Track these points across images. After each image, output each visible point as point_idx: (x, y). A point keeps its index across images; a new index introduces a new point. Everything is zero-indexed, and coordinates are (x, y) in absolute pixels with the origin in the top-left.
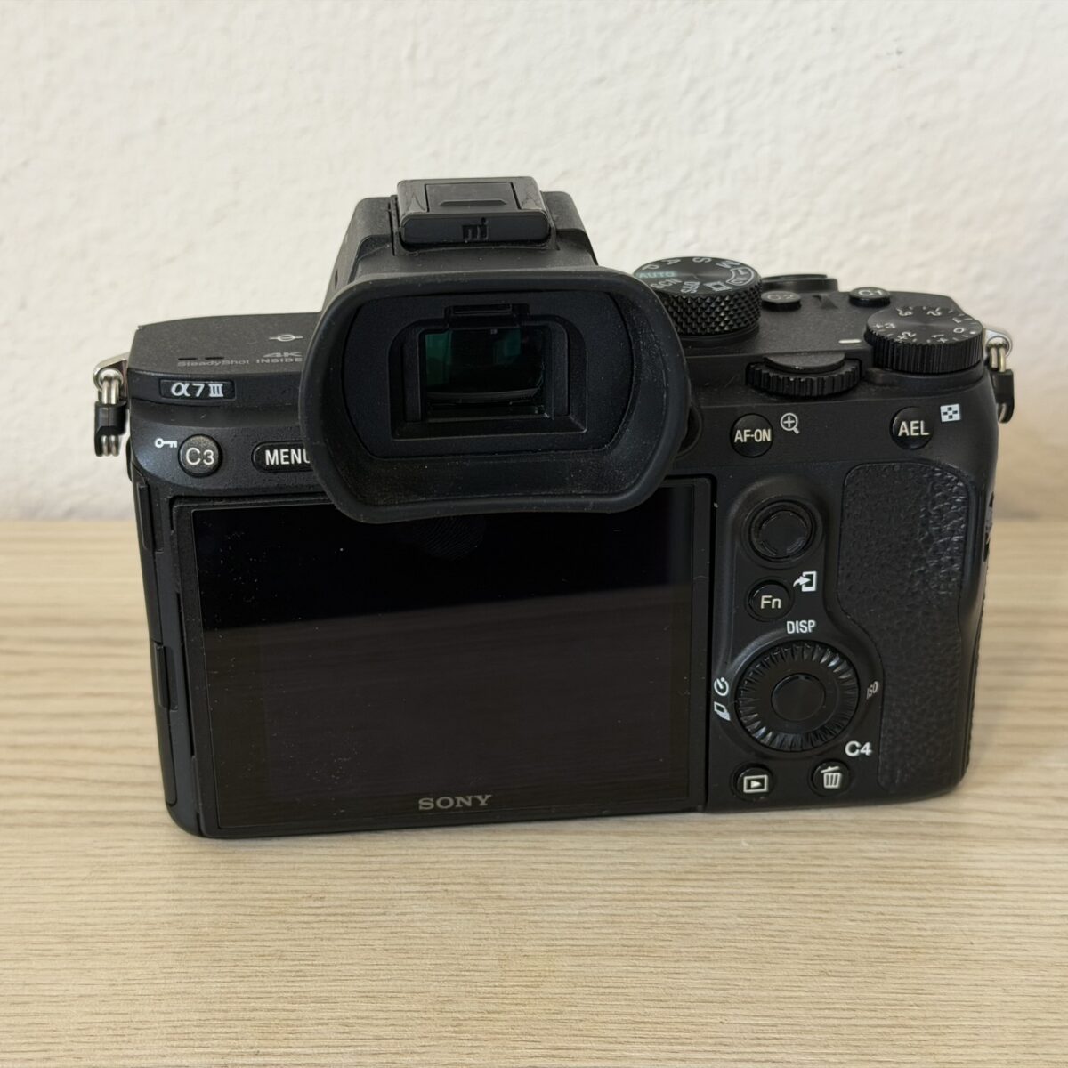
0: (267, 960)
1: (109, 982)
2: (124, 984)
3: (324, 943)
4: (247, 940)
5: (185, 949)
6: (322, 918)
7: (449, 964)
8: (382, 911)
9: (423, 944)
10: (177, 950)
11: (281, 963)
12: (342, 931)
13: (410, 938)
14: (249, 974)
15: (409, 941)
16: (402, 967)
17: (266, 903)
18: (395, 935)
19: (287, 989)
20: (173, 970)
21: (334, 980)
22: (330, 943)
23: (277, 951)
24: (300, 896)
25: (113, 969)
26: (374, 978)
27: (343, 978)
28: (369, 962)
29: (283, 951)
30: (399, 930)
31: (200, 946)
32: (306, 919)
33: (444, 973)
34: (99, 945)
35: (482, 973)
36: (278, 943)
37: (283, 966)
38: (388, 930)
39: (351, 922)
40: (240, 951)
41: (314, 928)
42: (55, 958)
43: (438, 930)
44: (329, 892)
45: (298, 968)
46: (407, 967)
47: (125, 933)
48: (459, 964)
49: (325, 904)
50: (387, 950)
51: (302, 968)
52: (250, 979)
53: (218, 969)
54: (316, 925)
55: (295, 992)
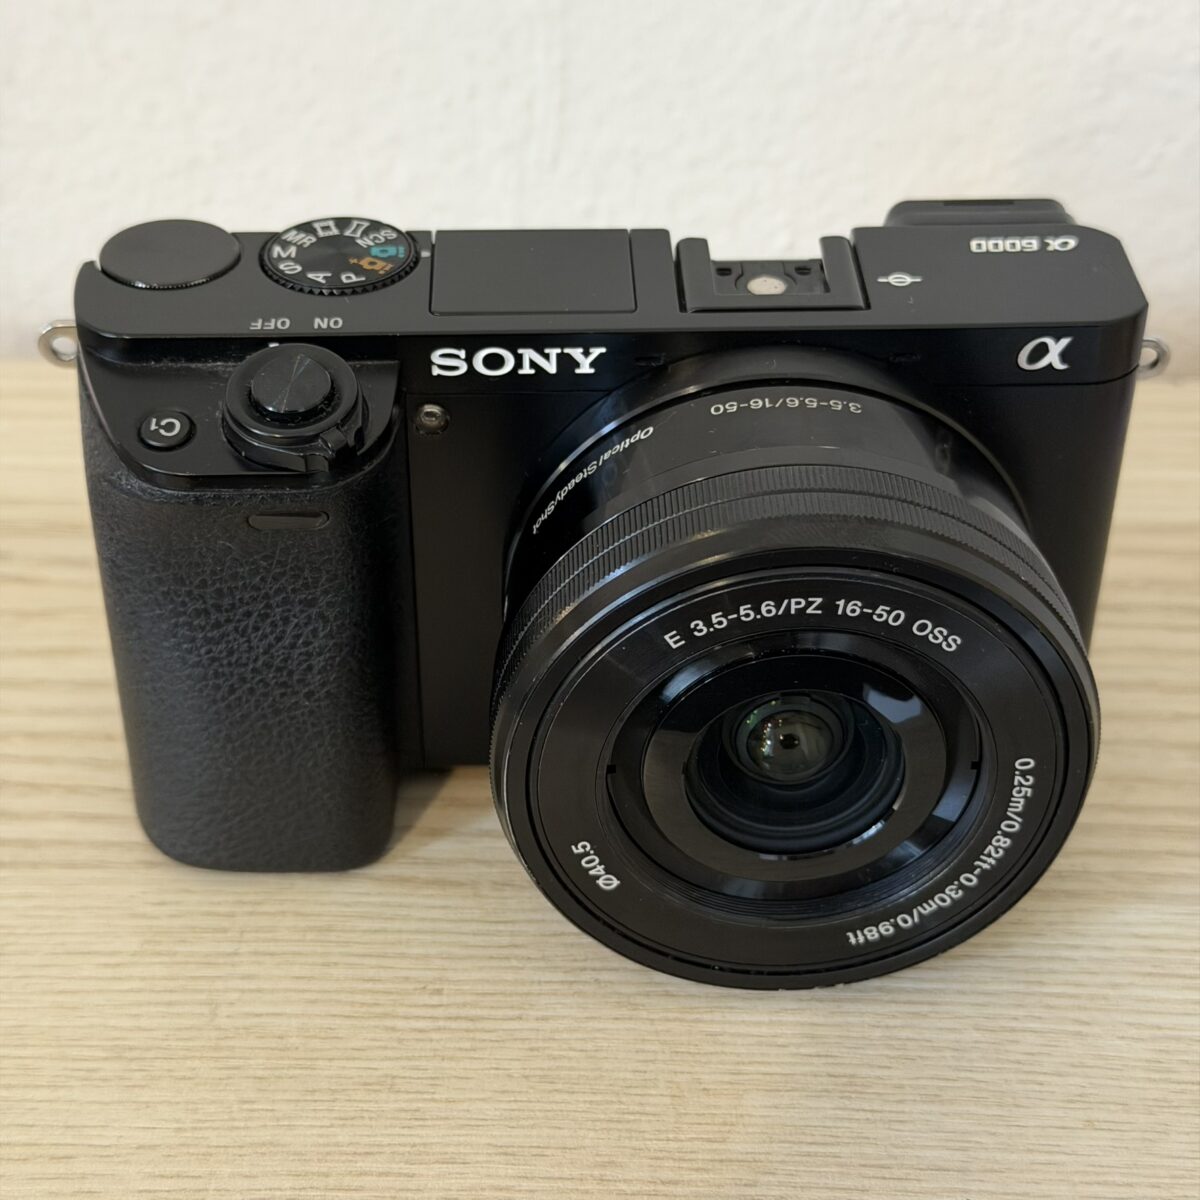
0: (375, 1091)
1: (176, 1125)
2: (195, 1129)
3: (446, 1064)
4: (348, 1059)
5: (269, 1072)
6: (441, 1023)
7: (608, 1102)
8: (517, 1013)
9: (572, 1069)
10: (260, 1073)
11: (393, 1097)
12: (467, 1045)
13: (555, 1058)
14: (352, 1114)
15: (552, 1064)
16: (548, 1107)
17: (368, 998)
18: (536, 1053)
19: (403, 1140)
20: (255, 1106)
21: (462, 1126)
22: (453, 1064)
23: (386, 1076)
24: (410, 987)
25: (178, 1103)
26: (514, 1124)
27: (473, 1123)
28: (505, 1097)
29: (394, 1077)
30: (541, 1044)
31: (290, 1067)
32: (421, 1024)
33: (603, 1117)
34: (157, 1063)
35: (651, 1118)
36: (387, 1064)
37: (396, 1101)
38: (527, 1045)
39: (477, 1030)
40: (340, 1077)
41: (431, 1040)
42: (101, 1084)
43: (590, 1046)
44: (449, 981)
45: (415, 1106)
46: (554, 1107)
47: (191, 1044)
48: (621, 1102)
49: (445, 1000)
50: (526, 1077)
51: (420, 1105)
52: (355, 1122)
53: (312, 1106)
54: (434, 1036)
55: (414, 1145)
